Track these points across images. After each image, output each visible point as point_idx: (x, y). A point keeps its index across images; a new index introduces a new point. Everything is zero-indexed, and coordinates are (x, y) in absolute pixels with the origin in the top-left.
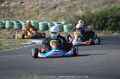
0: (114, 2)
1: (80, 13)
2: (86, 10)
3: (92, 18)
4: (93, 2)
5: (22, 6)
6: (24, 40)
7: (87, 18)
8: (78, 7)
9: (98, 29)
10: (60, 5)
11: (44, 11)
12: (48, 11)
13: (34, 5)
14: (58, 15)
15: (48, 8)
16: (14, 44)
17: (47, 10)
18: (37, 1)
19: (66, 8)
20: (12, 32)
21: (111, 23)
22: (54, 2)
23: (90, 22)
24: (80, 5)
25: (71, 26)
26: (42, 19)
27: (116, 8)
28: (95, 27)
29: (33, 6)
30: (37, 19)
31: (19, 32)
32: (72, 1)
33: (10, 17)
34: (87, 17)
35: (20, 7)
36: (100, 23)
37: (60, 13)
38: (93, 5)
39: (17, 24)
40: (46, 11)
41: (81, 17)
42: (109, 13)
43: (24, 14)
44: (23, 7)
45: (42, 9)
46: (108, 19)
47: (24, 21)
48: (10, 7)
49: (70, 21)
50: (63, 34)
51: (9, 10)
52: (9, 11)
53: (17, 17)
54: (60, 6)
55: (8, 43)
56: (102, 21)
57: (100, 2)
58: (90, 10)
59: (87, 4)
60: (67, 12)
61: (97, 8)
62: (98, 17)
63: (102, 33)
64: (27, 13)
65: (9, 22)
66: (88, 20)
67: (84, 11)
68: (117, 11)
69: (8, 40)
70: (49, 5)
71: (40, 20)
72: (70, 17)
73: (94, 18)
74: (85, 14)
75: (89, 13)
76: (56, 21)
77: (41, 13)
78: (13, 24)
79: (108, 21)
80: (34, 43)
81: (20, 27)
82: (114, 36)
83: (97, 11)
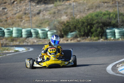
0: (99, 7)
1: (64, 18)
2: (71, 15)
3: (77, 23)
4: (78, 7)
5: (4, 12)
6: (7, 48)
7: (71, 23)
8: (63, 13)
9: (84, 36)
10: (44, 10)
11: (27, 17)
12: (32, 17)
13: (17, 11)
14: (42, 22)
15: (31, 14)
18: (20, 7)
19: (50, 14)
21: (96, 29)
22: (38, 7)
23: (75, 28)
24: (64, 10)
25: (55, 33)
26: (25, 25)
28: (80, 34)
29: (16, 12)
30: (20, 25)
31: (2, 39)
32: (56, 6)
35: (3, 13)
36: (86, 29)
37: (44, 19)
38: (77, 10)
40: (29, 17)
41: (65, 23)
42: (94, 18)
43: (6, 21)
44: (6, 13)
45: (25, 16)
46: (93, 24)
47: (6, 28)
49: (55, 27)
50: (47, 41)
54: (44, 11)
56: (87, 27)
57: (85, 7)
58: (75, 16)
59: (72, 9)
60: (51, 18)
61: (82, 13)
62: (84, 23)
63: (87, 39)
64: (10, 19)
66: (73, 26)
67: (69, 16)
70: (33, 11)
71: (23, 27)
72: (54, 23)
73: (79, 24)
74: (69, 20)
75: (74, 18)
76: (39, 27)
77: (24, 19)
79: (94, 26)
80: (17, 51)
81: (2, 34)
82: (100, 42)
83: (82, 17)
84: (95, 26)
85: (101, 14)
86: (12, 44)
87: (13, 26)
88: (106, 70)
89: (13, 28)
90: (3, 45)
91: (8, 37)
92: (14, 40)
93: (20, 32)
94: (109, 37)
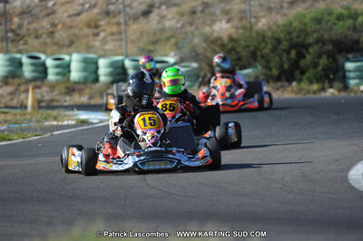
1: (222, 28)
2: (242, 19)
3: (260, 43)
5: (46, 8)
6: (55, 113)
7: (243, 43)
8: (218, 12)
9: (278, 79)
10: (161, 4)
11: (114, 24)
12: (126, 24)
13: (83, 5)
14: (158, 37)
15: (125, 15)
16: (24, 125)
17: (122, 21)
19: (182, 15)
20: (17, 90)
21: (316, 60)
23: (254, 55)
24: (223, 5)
25: (194, 69)
26: (107, 47)
27: (330, 14)
28: (269, 73)
29: (80, 8)
30: (92, 47)
31: (39, 87)
33: (9, 44)
34: (245, 41)
36: (285, 59)
37: (163, 30)
38: (261, 5)
39: (32, 64)
40: (119, 24)
41: (226, 42)
42: (309, 30)
43: (52, 33)
44: (50, 11)
45: (107, 19)
46: (307, 47)
47: (53, 54)
48: (11, 11)
49: (193, 54)
51: (6, 22)
52: (8, 23)
53: (33, 42)
54: (163, 7)
55: (6, 121)
56: (288, 53)
58: (253, 20)
59: (243, 2)
60: (183, 26)
61: (273, 14)
62: (279, 41)
63: (289, 89)
64: (62, 29)
65: (8, 56)
66: (247, 49)
67: (236, 22)
68: (335, 24)
69: (6, 113)
70: (129, 6)
71: (100, 52)
72: (191, 42)
73: (266, 44)
74: (237, 33)
75: (251, 29)
77: (104, 31)
78: (20, 64)
79: (308, 52)
80: (84, 122)
81: (40, 72)
82: (325, 98)
83: (275, 24)
84: (311, 50)
85: (329, 17)
86: (68, 100)
87: (71, 49)
88: (347, 178)
89: (70, 55)
90: (43, 104)
91: (57, 82)
92: (74, 90)
93: (91, 67)
94: (352, 82)
